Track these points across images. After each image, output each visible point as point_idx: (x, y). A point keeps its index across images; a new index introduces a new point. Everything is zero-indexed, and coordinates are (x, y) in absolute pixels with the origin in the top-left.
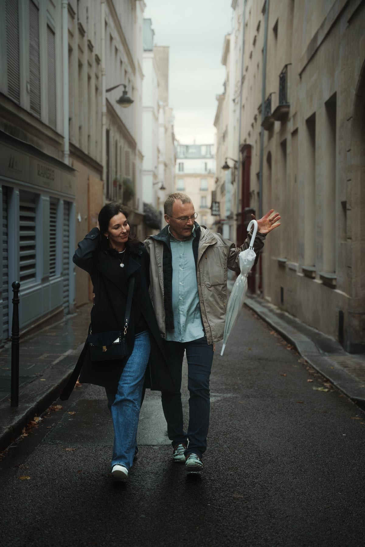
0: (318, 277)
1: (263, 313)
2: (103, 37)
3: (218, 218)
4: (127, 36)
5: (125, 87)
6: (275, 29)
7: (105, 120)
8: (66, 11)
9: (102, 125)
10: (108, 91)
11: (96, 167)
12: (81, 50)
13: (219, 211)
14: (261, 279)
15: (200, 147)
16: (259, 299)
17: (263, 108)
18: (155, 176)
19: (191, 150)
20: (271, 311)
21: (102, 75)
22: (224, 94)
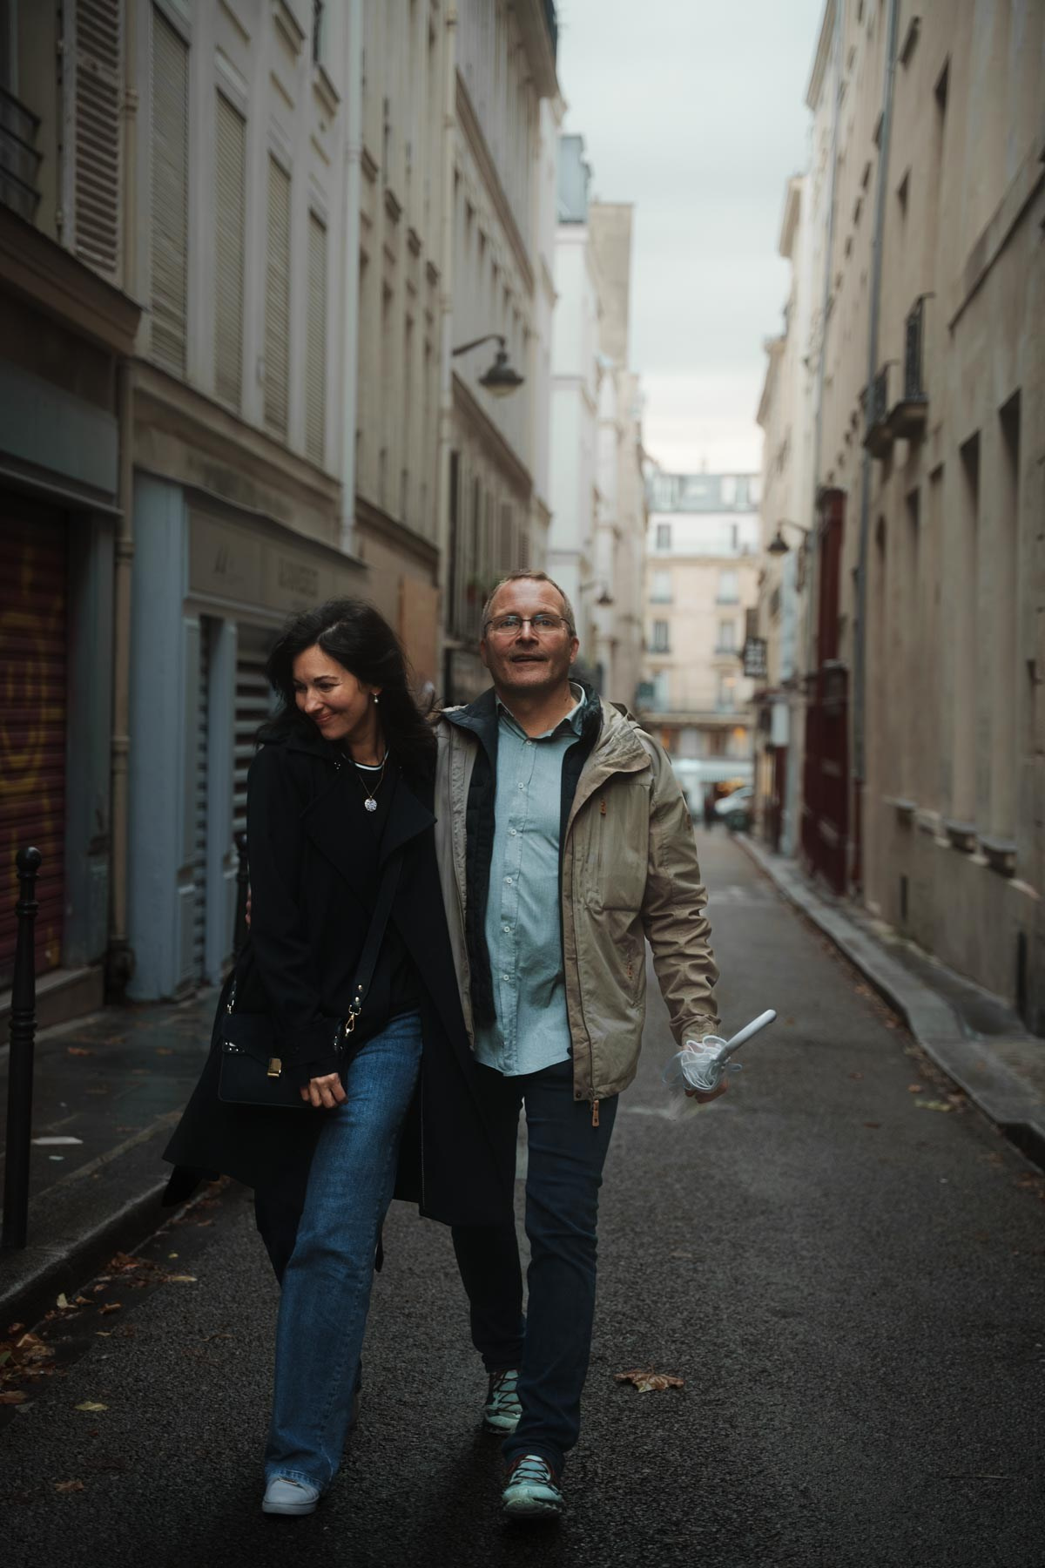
0: (979, 849)
1: (851, 942)
2: (449, 213)
3: (761, 685)
4: (513, 198)
5: (502, 341)
6: (903, 193)
7: (447, 428)
8: (355, 170)
9: (440, 442)
10: (458, 352)
11: (423, 553)
12: (389, 256)
13: (764, 663)
14: (859, 854)
15: (716, 480)
16: (853, 911)
17: (870, 398)
18: (585, 566)
19: (695, 490)
20: (874, 937)
21: (443, 312)
22: (784, 338)
